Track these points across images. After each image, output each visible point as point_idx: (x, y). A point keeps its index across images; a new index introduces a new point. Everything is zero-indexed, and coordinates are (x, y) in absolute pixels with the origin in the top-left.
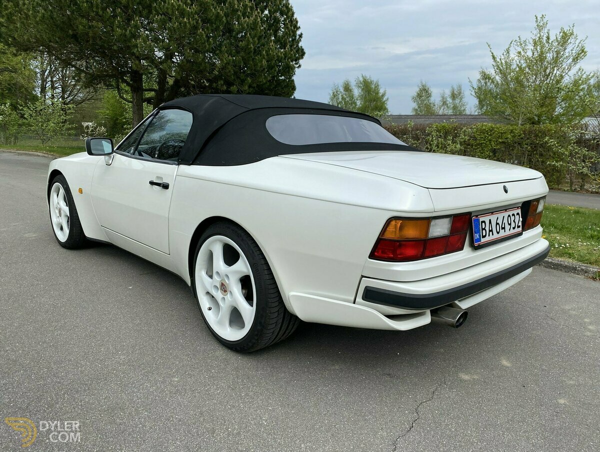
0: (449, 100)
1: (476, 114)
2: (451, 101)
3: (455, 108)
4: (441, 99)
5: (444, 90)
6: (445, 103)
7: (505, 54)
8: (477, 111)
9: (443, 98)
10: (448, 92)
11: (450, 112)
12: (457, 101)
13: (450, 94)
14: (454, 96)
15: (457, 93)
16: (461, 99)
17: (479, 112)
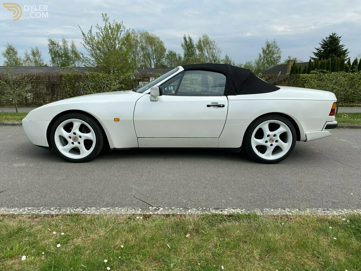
0: (31, 57)
1: (52, 66)
2: (33, 58)
3: (36, 62)
4: (25, 56)
5: (26, 50)
6: (28, 59)
7: (89, 33)
8: (52, 64)
9: (27, 55)
10: (29, 52)
11: (33, 64)
12: (37, 58)
13: (31, 53)
14: (34, 54)
15: (36, 52)
16: (40, 57)
17: (53, 65)
